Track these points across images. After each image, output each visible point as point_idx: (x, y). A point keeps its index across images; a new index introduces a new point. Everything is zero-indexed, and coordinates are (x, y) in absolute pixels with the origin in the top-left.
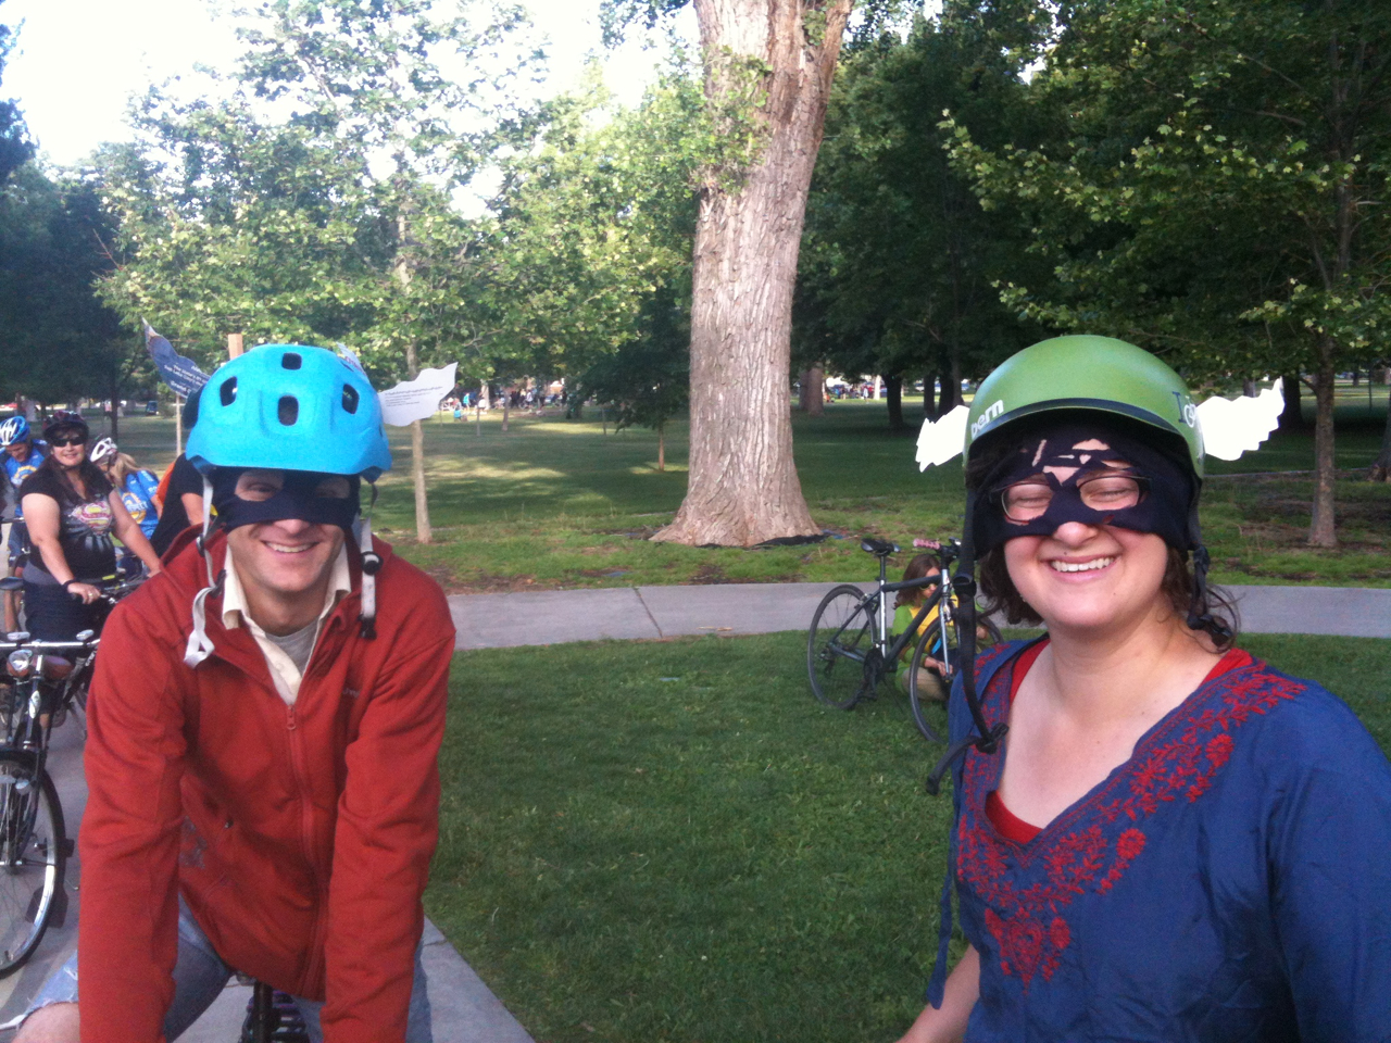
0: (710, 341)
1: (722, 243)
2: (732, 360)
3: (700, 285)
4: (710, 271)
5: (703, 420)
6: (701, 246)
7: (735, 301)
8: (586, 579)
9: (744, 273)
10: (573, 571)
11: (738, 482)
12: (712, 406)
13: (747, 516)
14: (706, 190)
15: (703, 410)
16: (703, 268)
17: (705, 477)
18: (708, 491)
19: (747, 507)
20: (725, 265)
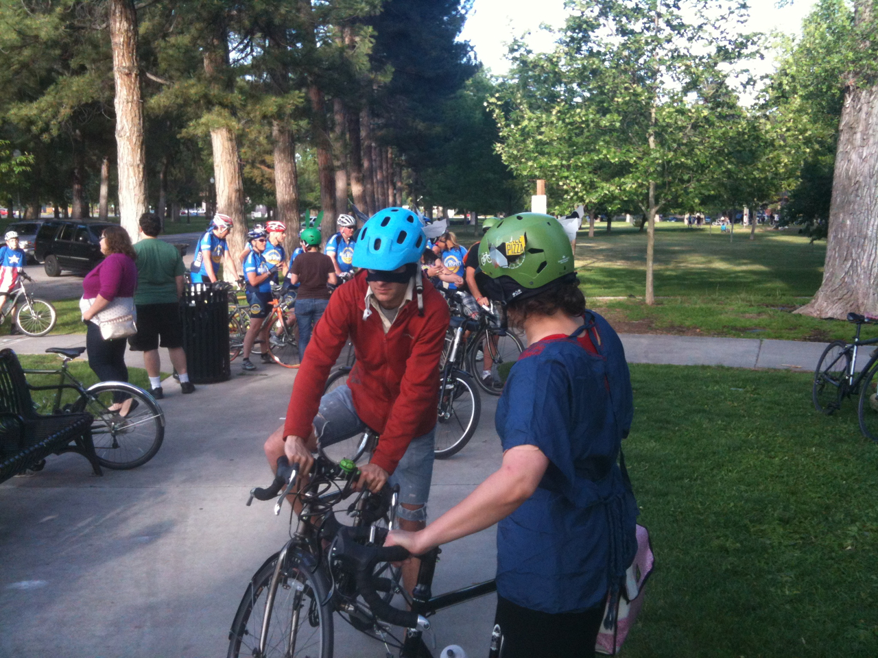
0: (844, 186)
1: (857, 121)
2: (858, 199)
3: (841, 149)
4: (848, 140)
5: (835, 237)
6: (843, 124)
7: (864, 160)
8: (734, 332)
9: (871, 141)
10: (728, 327)
11: (855, 278)
12: (842, 228)
13: (860, 302)
14: (848, 87)
15: (836, 231)
16: (843, 137)
17: (832, 274)
18: (834, 283)
19: (860, 295)
20: (858, 136)
